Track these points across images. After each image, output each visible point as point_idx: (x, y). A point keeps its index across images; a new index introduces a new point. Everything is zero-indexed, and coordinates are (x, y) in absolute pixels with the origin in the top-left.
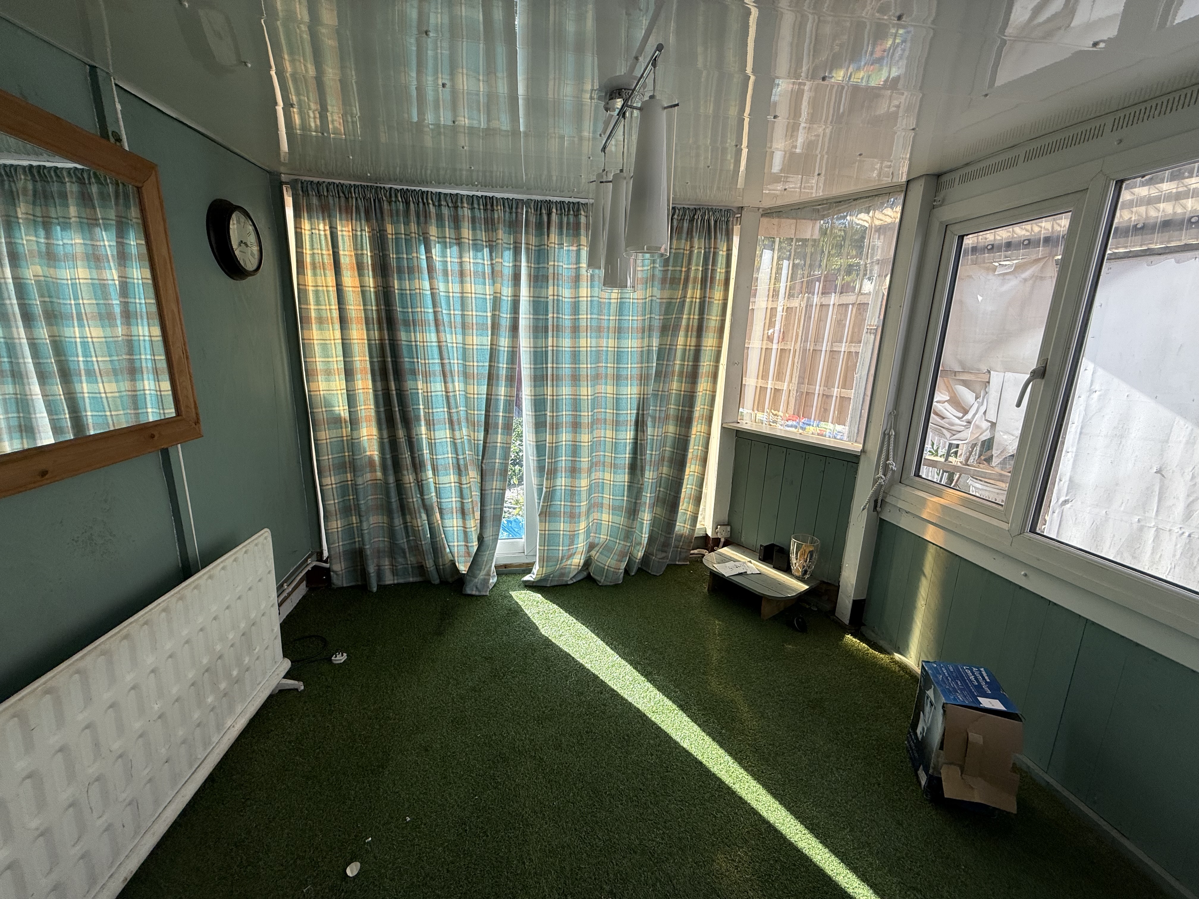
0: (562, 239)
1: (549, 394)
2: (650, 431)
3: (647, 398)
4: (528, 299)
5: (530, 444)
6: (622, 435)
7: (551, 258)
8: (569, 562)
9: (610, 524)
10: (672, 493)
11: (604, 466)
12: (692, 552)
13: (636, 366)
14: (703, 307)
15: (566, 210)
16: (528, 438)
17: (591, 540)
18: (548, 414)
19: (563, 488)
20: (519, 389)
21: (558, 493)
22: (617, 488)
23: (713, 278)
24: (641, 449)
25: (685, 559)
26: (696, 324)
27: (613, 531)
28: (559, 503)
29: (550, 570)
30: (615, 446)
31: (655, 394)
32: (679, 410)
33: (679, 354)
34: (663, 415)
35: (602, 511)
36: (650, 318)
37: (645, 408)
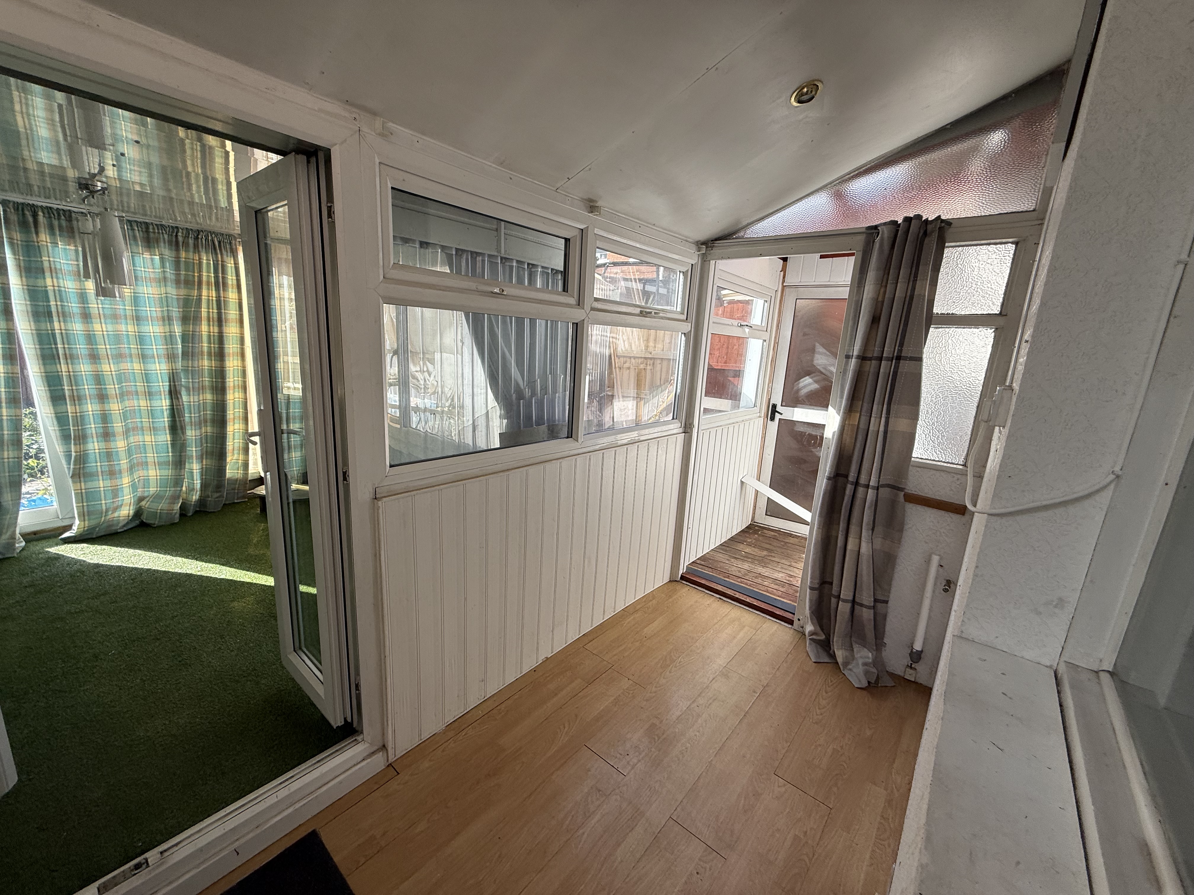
0: (55, 239)
1: (63, 370)
2: (185, 398)
3: (176, 373)
4: (21, 287)
5: (47, 417)
6: (156, 403)
7: (44, 252)
8: (116, 515)
9: (158, 477)
10: (218, 446)
11: (143, 430)
12: (248, 492)
13: (161, 347)
14: (220, 304)
15: (56, 215)
16: (43, 411)
17: (139, 494)
18: (66, 388)
19: (97, 451)
20: (23, 367)
21: (91, 457)
22: (160, 447)
23: (225, 284)
24: (178, 413)
25: (244, 497)
26: (215, 316)
27: (163, 483)
28: (94, 464)
29: (93, 522)
30: (151, 413)
31: (185, 370)
32: (212, 381)
33: (205, 338)
34: (196, 385)
35: (147, 468)
36: (168, 310)
37: (176, 380)
